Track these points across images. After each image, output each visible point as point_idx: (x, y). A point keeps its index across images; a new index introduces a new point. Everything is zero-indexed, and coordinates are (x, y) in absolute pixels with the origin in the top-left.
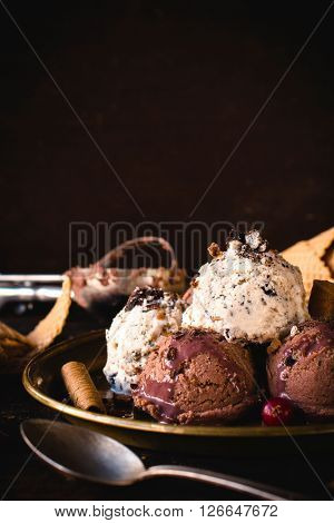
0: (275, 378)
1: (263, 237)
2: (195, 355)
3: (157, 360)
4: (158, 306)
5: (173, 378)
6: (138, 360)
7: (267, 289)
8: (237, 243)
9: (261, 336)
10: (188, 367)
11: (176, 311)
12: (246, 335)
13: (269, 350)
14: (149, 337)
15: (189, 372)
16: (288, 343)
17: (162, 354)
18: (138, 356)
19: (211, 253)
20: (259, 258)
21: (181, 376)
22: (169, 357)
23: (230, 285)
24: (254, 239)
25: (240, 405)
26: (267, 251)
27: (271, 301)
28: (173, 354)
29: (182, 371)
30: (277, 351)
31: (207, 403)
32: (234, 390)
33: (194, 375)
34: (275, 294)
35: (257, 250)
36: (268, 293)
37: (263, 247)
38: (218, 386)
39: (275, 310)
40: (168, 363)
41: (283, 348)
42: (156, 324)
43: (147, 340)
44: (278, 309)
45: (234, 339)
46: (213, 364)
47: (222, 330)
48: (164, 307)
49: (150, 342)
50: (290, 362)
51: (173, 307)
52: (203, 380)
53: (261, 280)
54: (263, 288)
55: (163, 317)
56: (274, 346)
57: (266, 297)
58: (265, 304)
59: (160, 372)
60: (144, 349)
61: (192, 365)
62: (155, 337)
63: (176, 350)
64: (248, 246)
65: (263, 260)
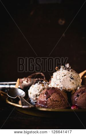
0: (74, 101)
1: (70, 65)
2: (52, 93)
3: (42, 95)
4: (42, 83)
5: (47, 99)
6: (37, 97)
7: (71, 77)
8: (63, 66)
9: (70, 90)
10: (51, 96)
11: (47, 85)
12: (66, 89)
13: (72, 93)
14: (40, 91)
15: (51, 98)
16: (77, 91)
17: (44, 93)
18: (37, 96)
19: (56, 69)
20: (69, 70)
21: (49, 99)
22: (46, 94)
23: (62, 76)
24: (68, 65)
25: (64, 107)
26: (71, 69)
27: (72, 81)
28: (47, 93)
29: (49, 97)
30: (74, 93)
31: (56, 106)
32: (63, 103)
33: (52, 99)
34: (73, 79)
35: (69, 68)
37: (70, 68)
38: (59, 101)
39: (73, 83)
40: (45, 95)
41: (76, 93)
43: (39, 91)
44: (74, 83)
45: (63, 90)
46: (57, 96)
47: (60, 88)
48: (44, 84)
49: (40, 92)
50: (78, 96)
51: (46, 84)
52: (55, 100)
53: (70, 75)
54: (70, 77)
55: (43, 86)
57: (71, 80)
58: (71, 81)
59: (43, 98)
60: (38, 94)
61: (52, 96)
62: (41, 91)
63: (47, 92)
64: (66, 67)
65: (70, 70)
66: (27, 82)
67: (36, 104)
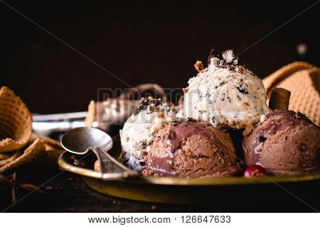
0: (251, 153)
1: (235, 54)
2: (189, 135)
3: (161, 141)
4: (158, 110)
5: (174, 151)
6: (144, 148)
7: (241, 89)
8: (217, 59)
9: (238, 123)
10: (185, 144)
11: (171, 113)
12: (227, 122)
13: (245, 133)
14: (152, 130)
15: (185, 148)
16: (259, 127)
17: (164, 137)
18: (144, 145)
19: (197, 68)
20: (234, 68)
21: (180, 151)
22: (170, 138)
23: (213, 86)
24: (229, 56)
25: (225, 172)
26: (238, 65)
27: (245, 98)
28: (172, 136)
29: (180, 147)
30: (251, 133)
31: (200, 171)
32: (220, 161)
33: (189, 150)
34: (247, 93)
35: (232, 63)
36: (242, 91)
37: (236, 61)
38: (207, 157)
39: (247, 104)
40: (168, 142)
41: (255, 131)
42: (158, 121)
43: (151, 132)
44: (250, 103)
45: (219, 124)
46: (204, 142)
47: (209, 119)
48: (163, 111)
49: (153, 134)
50: (262, 139)
51: (169, 111)
52: (196, 153)
53: (236, 82)
54: (238, 88)
55: (162, 116)
56: (248, 130)
57: (241, 95)
58: (240, 99)
59: (162, 150)
60: (149, 139)
61: (187, 143)
62: (156, 131)
63: (175, 133)
64: (225, 61)
65: (237, 69)
66: (118, 110)
67: (145, 168)
